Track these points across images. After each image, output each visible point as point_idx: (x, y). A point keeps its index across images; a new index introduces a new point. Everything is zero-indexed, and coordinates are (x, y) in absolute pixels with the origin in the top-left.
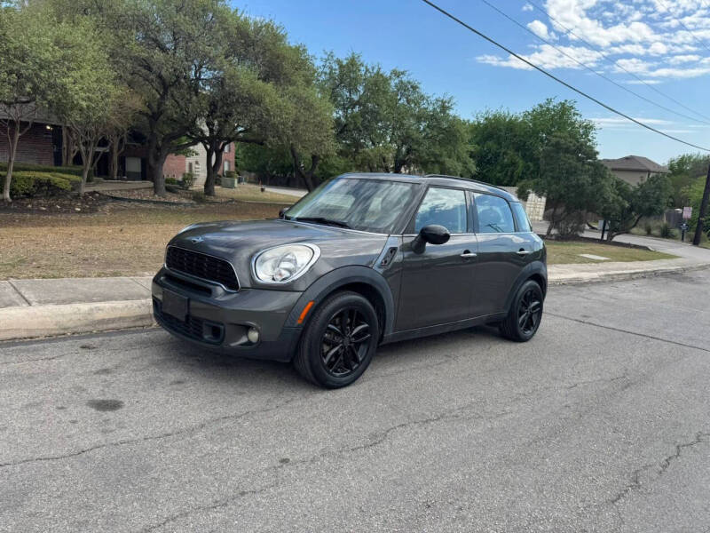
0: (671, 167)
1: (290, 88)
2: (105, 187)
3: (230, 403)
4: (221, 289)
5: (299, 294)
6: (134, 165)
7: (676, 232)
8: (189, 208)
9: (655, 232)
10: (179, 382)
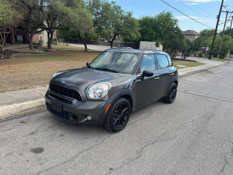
0: (201, 33)
1: (77, 9)
2: (11, 48)
3: (83, 143)
4: (75, 101)
5: (105, 102)
6: (20, 38)
7: (203, 55)
8: (43, 54)
9: (197, 55)
10: (62, 136)
